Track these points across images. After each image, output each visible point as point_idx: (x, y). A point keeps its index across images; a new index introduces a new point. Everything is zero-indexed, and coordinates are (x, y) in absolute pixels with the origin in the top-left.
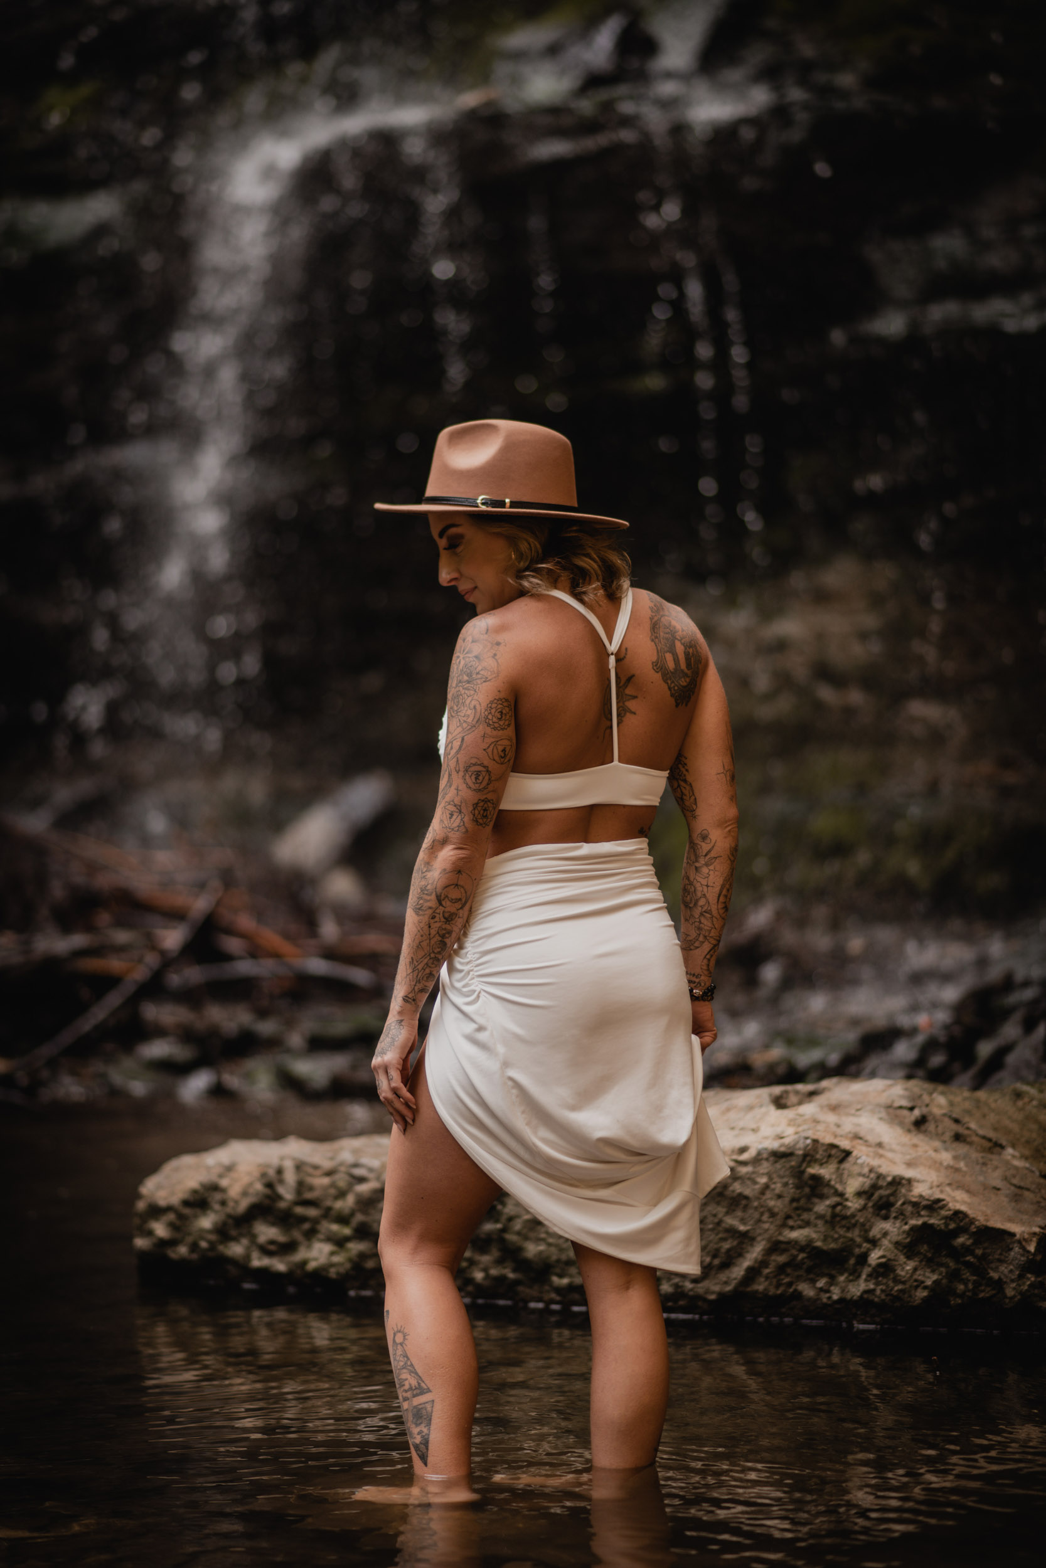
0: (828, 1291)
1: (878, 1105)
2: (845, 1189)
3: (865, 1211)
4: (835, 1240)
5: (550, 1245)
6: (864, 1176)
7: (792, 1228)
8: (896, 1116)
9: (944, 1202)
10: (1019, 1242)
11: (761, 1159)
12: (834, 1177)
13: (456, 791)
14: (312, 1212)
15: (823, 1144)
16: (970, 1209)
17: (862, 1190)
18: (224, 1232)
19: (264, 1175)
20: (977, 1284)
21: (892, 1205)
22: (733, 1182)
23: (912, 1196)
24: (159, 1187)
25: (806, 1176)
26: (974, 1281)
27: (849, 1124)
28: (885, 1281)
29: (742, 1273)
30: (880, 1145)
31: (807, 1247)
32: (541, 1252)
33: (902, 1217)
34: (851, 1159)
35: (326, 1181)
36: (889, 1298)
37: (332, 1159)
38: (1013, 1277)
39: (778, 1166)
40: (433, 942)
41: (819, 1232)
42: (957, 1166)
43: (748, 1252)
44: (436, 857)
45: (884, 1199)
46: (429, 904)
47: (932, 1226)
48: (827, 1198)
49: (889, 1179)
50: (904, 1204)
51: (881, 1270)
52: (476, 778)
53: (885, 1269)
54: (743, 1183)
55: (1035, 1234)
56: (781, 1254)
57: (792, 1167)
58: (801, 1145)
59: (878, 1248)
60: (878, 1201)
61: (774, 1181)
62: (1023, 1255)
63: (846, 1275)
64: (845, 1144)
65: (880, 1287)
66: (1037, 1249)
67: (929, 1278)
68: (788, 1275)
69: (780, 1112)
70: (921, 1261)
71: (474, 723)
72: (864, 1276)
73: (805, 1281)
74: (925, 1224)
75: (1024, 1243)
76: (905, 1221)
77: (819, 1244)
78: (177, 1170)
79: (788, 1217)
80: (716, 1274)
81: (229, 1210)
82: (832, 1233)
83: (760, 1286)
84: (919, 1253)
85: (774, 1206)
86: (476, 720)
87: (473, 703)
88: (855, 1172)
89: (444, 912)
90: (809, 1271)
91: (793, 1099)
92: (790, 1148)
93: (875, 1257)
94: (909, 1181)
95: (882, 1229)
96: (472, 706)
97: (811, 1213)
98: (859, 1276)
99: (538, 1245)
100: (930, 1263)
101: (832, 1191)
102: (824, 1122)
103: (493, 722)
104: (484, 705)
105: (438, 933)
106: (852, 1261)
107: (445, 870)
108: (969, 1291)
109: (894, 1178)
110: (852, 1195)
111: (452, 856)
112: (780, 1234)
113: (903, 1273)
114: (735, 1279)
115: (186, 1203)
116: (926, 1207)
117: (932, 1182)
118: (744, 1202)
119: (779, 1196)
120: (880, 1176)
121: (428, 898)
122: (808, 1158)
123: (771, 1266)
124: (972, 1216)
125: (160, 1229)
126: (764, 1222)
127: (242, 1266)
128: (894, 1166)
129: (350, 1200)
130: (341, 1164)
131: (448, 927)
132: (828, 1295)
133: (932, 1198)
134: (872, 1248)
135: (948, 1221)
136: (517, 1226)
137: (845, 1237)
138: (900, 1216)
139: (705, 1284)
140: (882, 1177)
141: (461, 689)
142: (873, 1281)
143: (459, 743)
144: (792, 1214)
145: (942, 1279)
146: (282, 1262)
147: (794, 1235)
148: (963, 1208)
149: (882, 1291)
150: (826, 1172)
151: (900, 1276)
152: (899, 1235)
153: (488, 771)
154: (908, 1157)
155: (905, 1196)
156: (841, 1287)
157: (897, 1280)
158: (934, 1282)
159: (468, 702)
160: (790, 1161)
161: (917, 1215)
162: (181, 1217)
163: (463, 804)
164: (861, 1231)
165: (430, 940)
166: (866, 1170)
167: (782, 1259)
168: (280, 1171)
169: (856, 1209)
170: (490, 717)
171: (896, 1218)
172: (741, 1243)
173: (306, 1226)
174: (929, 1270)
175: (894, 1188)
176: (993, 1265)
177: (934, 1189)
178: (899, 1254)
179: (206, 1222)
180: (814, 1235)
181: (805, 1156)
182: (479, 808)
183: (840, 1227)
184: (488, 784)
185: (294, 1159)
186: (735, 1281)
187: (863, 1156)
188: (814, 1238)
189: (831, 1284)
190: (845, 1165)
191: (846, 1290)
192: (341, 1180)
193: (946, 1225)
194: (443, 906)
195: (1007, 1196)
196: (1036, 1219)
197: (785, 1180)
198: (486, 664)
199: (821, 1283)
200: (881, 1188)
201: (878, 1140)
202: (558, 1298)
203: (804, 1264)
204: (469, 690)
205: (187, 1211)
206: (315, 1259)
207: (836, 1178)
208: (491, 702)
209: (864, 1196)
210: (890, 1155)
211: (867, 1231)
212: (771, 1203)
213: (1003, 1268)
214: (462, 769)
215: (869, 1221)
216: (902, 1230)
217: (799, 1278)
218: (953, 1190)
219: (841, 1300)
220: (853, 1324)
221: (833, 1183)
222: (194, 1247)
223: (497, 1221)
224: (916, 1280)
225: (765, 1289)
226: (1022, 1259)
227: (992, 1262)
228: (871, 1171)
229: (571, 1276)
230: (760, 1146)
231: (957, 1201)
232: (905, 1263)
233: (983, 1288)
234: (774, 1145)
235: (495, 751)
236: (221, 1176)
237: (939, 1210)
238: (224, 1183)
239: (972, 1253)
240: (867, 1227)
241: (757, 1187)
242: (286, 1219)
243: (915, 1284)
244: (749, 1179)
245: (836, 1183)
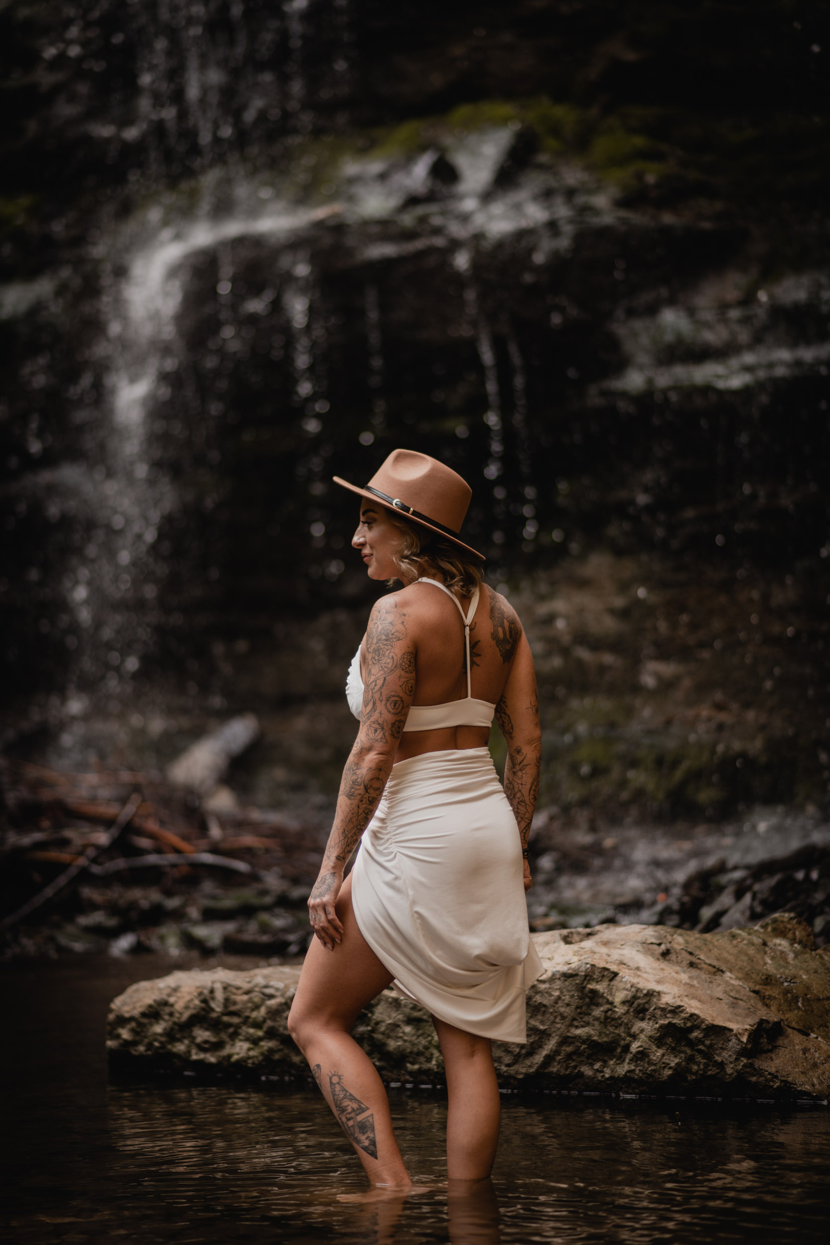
0: (602, 1072)
1: (637, 942)
2: (614, 999)
3: (628, 1015)
4: (607, 1035)
5: (405, 1041)
6: (627, 990)
7: (577, 1027)
8: (649, 949)
9: (683, 1008)
10: (736, 1035)
11: (555, 979)
12: (606, 991)
13: (379, 715)
14: (235, 1020)
15: (598, 968)
16: (701, 1012)
17: (626, 1000)
18: (171, 1035)
19: (200, 994)
20: (706, 1065)
21: (647, 1010)
22: (536, 995)
23: (661, 1003)
24: (124, 1004)
25: (587, 990)
26: (705, 1063)
27: (616, 954)
28: (642, 1064)
29: (542, 1059)
30: (638, 969)
31: (588, 1040)
32: (399, 1046)
33: (654, 1018)
34: (618, 978)
35: (245, 997)
36: (644, 1076)
37: (249, 982)
38: (731, 1060)
39: (567, 983)
40: (360, 818)
41: (596, 1030)
42: (692, 983)
43: (546, 1044)
44: (364, 760)
45: (642, 1006)
46: (359, 792)
47: (674, 1025)
48: (602, 1005)
49: (645, 992)
50: (655, 1009)
51: (640, 1056)
52: (395, 706)
53: (642, 1055)
54: (542, 995)
55: (746, 1030)
56: (569, 1046)
57: (577, 984)
58: (583, 968)
59: (637, 1040)
60: (637, 1008)
61: (564, 994)
62: (738, 1045)
63: (615, 1060)
64: (614, 968)
65: (639, 1068)
66: (748, 1040)
67: (672, 1061)
68: (574, 1060)
69: (568, 946)
70: (667, 1049)
71: (393, 668)
72: (627, 1061)
73: (586, 1064)
74: (670, 1023)
75: (739, 1036)
76: (655, 1022)
77: (595, 1038)
78: (137, 991)
79: (574, 1019)
80: (524, 1060)
81: (175, 1019)
82: (605, 1030)
83: (554, 1068)
84: (666, 1044)
85: (564, 1012)
86: (394, 666)
87: (391, 654)
88: (621, 987)
89: (369, 797)
90: (588, 1057)
91: (576, 938)
92: (575, 971)
93: (635, 1047)
94: (659, 993)
95: (640, 1027)
96: (390, 657)
97: (590, 1017)
98: (624, 1061)
99: (398, 1042)
100: (674, 1050)
101: (605, 1001)
102: (599, 953)
103: (406, 668)
104: (399, 656)
105: (364, 811)
106: (619, 1050)
107: (371, 768)
108: (701, 1070)
109: (648, 991)
110: (619, 1003)
111: (376, 758)
112: (568, 1031)
113: (654, 1058)
114: (537, 1064)
115: (143, 1015)
116: (671, 1011)
117: (675, 994)
118: (543, 1009)
119: (568, 1005)
120: (638, 990)
121: (358, 787)
122: (588, 978)
123: (562, 1054)
124: (703, 1017)
125: (125, 1034)
126: (557, 1023)
127: (185, 1059)
128: (648, 983)
129: (263, 1011)
130: (256, 985)
131: (371, 807)
132: (602, 1074)
133: (675, 1005)
134: (633, 1040)
135: (686, 1021)
136: (382, 1028)
137: (614, 1033)
138: (652, 1018)
139: (515, 1067)
140: (640, 990)
141: (381, 645)
142: (634, 1064)
143: (382, 682)
144: (577, 1018)
145: (682, 1062)
146: (212, 1056)
147: (578, 1032)
148: (697, 1012)
149: (640, 1070)
150: (600, 987)
151: (653, 1060)
152: (652, 1031)
153: (402, 700)
154: (658, 977)
155: (656, 1003)
156: (611, 1069)
157: (650, 1063)
158: (676, 1064)
159: (387, 654)
160: (575, 980)
161: (664, 1017)
162: (140, 1024)
163: (385, 724)
164: (625, 1029)
165: (358, 816)
166: (628, 986)
167: (569, 1049)
168: (212, 991)
169: (622, 1013)
170: (403, 664)
171: (649, 1019)
172: (541, 1038)
173: (231, 1030)
174: (673, 1056)
175: (648, 999)
176: (717, 1052)
177: (676, 999)
178: (652, 1044)
179: (159, 1028)
180: (592, 1032)
181: (586, 976)
182: (396, 726)
183: (610, 1026)
184: (402, 709)
185: (222, 983)
186: (536, 1065)
187: (627, 976)
188: (592, 1034)
189: (604, 1067)
190: (614, 983)
191: (615, 1071)
192: (256, 997)
193: (685, 1023)
194: (368, 793)
195: (727, 1004)
196: (747, 1020)
197: (572, 993)
198: (397, 628)
199: (597, 1066)
200: (639, 998)
201: (637, 965)
202: (411, 1079)
203: (585, 1052)
204: (387, 645)
205: (145, 1021)
206: (238, 1054)
207: (608, 991)
208: (404, 654)
209: (627, 1004)
210: (645, 975)
211: (629, 1029)
212: (562, 1010)
213: (725, 1054)
214: (384, 699)
215: (631, 1022)
216: (654, 1027)
217: (581, 1063)
218: (689, 1000)
219: (611, 1078)
220: (620, 1094)
221: (605, 995)
222: (150, 1046)
223: (368, 1025)
224: (664, 1063)
225: (558, 1071)
226: (738, 1047)
227: (717, 1050)
228: (632, 986)
229: (420, 1063)
230: (554, 970)
231: (692, 1007)
232: (656, 1051)
233: (710, 1068)
234: (564, 969)
235: (407, 687)
236: (169, 995)
237: (679, 1013)
238: (172, 1000)
239: (703, 1043)
240: (629, 1026)
241: (553, 998)
242: (216, 1025)
243: (663, 1065)
244: (547, 993)
245: (608, 995)
